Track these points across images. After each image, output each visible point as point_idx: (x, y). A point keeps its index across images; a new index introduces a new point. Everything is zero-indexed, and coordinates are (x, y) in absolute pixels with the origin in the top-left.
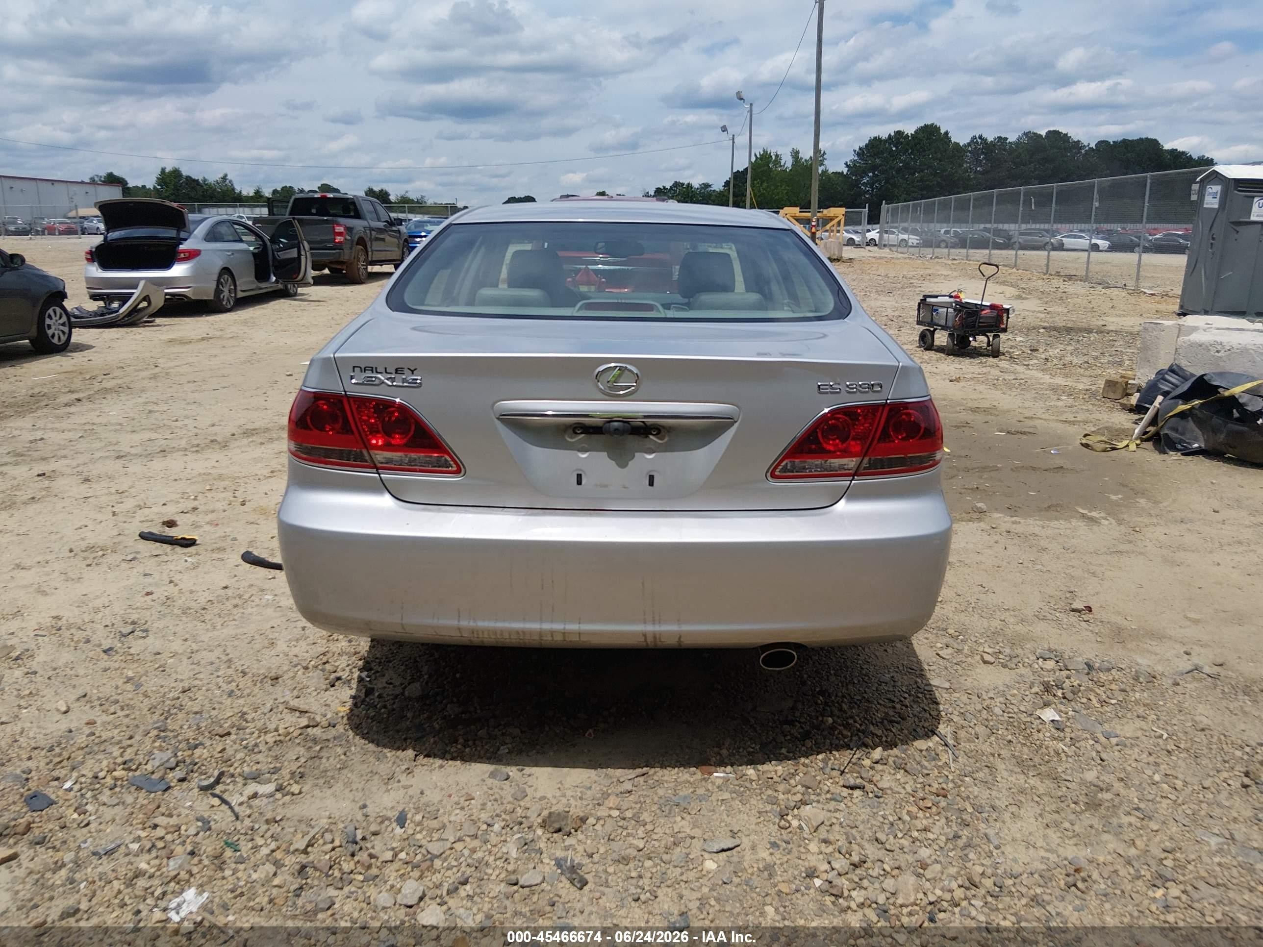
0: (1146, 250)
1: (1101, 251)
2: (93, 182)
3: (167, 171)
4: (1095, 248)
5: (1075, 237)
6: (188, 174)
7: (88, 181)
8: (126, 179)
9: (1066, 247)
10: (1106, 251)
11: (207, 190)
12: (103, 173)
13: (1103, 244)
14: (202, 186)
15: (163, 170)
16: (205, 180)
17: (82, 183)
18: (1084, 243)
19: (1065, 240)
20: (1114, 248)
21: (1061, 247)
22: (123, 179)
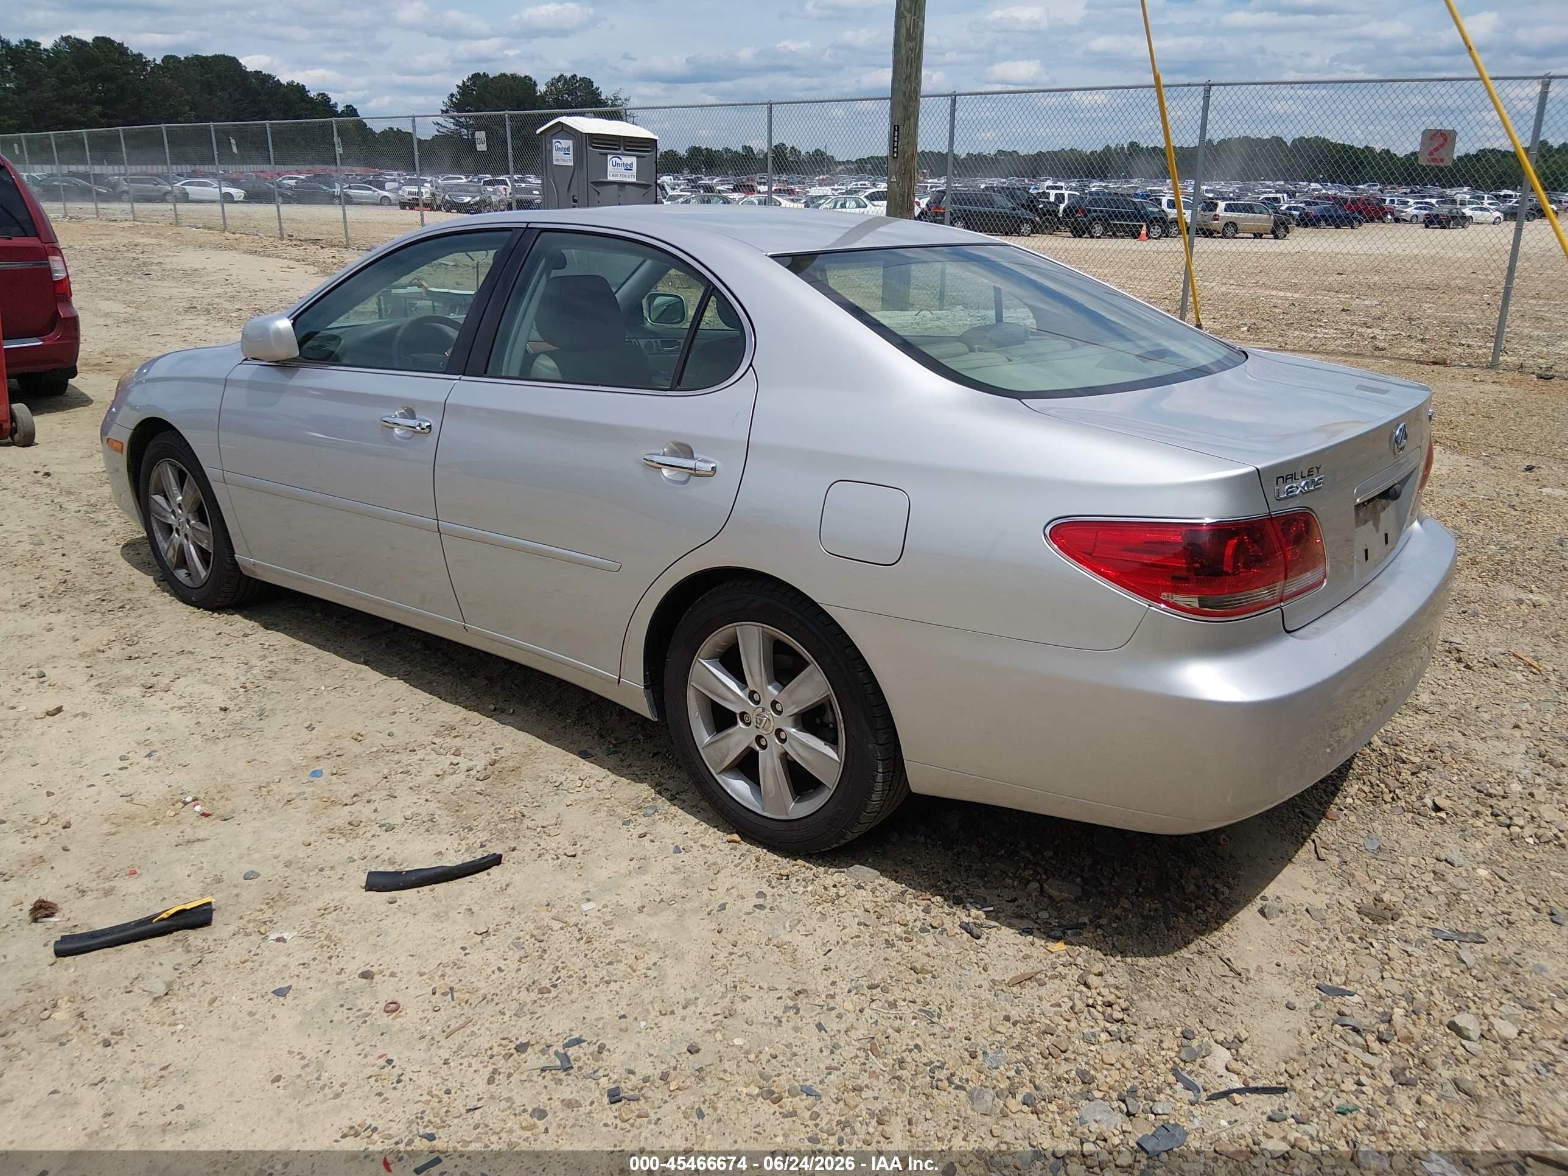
0: (288, 200)
1: (237, 202)
4: (228, 198)
5: (200, 184)
9: (191, 197)
10: (241, 202)
13: (238, 193)
18: (212, 191)
19: (188, 188)
20: (252, 197)
21: (185, 198)
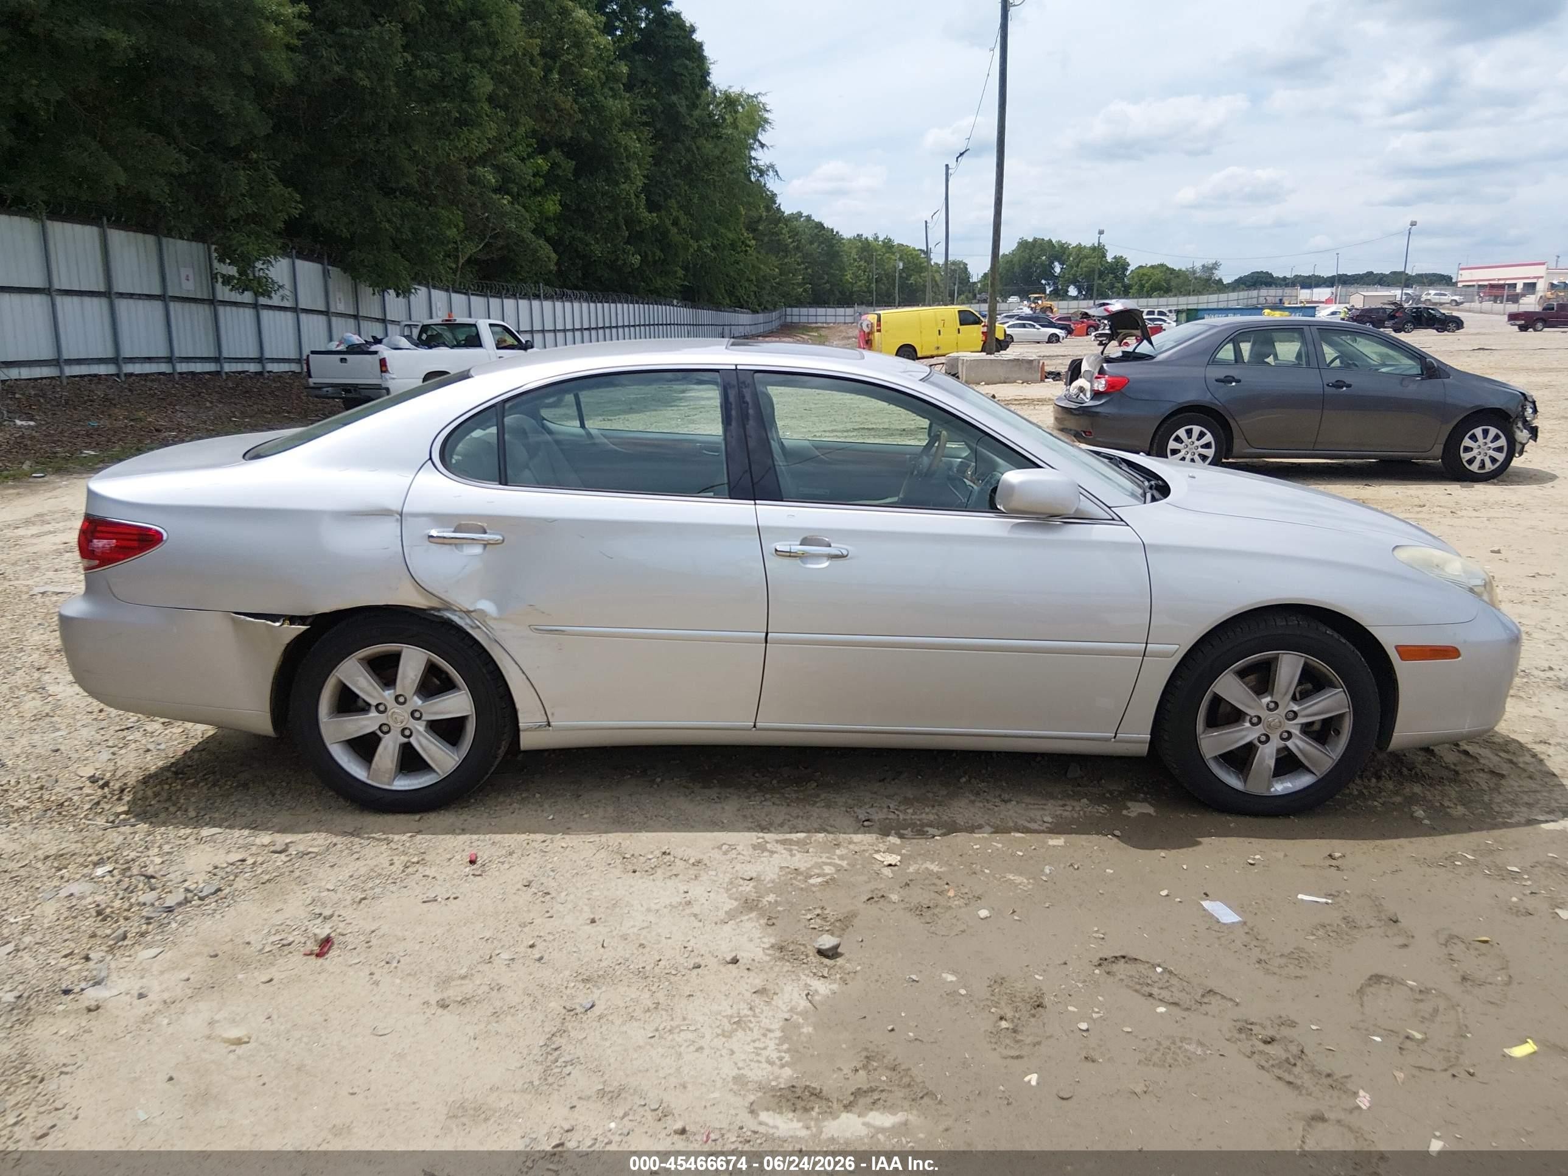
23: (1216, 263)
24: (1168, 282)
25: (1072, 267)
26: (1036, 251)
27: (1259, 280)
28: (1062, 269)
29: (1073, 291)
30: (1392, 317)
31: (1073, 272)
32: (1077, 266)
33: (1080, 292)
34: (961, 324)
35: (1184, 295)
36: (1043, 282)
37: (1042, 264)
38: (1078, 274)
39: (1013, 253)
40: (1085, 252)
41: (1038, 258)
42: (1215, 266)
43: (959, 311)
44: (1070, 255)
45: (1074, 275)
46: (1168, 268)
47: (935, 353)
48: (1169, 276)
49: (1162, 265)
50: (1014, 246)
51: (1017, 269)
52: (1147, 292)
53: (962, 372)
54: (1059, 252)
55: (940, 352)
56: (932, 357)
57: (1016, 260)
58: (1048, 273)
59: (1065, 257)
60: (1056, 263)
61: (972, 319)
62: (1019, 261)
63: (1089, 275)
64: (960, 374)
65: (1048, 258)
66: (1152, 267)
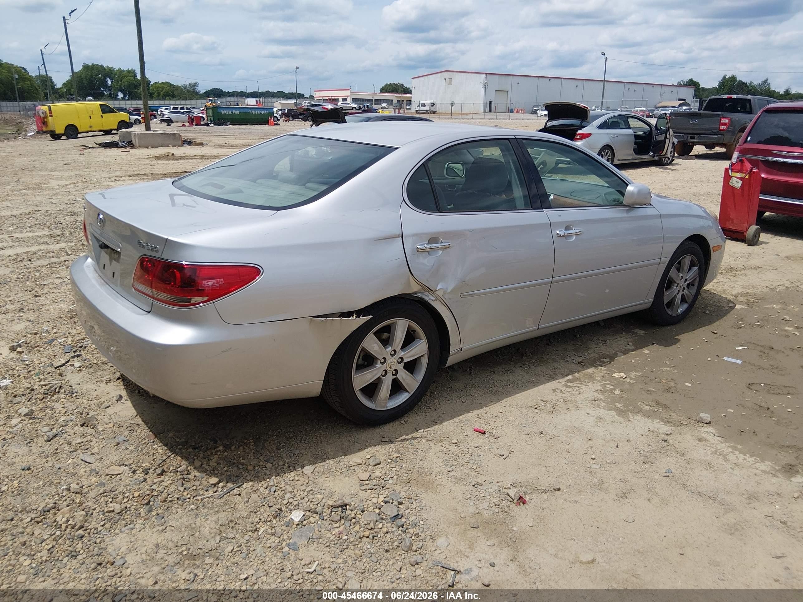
2: (680, 85)
3: (727, 77)
6: (740, 79)
7: (676, 84)
8: (700, 83)
11: (751, 90)
12: (686, 79)
14: (748, 87)
15: (725, 77)
16: (751, 83)
17: (673, 85)
22: (698, 83)
23: (196, 83)
24: (173, 92)
25: (118, 82)
26: (95, 71)
27: (217, 93)
28: (112, 82)
29: (120, 95)
30: (302, 114)
31: (119, 84)
32: (121, 81)
33: (125, 96)
34: (103, 113)
35: (183, 100)
36: (102, 89)
37: (99, 79)
38: (122, 86)
39: (80, 72)
40: (124, 73)
41: (96, 75)
42: (196, 84)
43: (100, 105)
44: (115, 75)
45: (120, 86)
46: (171, 85)
47: (89, 129)
48: (173, 89)
49: (167, 83)
50: (81, 68)
51: (85, 81)
52: (162, 97)
53: (135, 141)
54: (109, 72)
55: (93, 129)
56: (88, 132)
57: (83, 76)
58: (104, 84)
59: (112, 76)
60: (108, 79)
61: (108, 110)
62: (86, 77)
63: (129, 87)
64: (133, 142)
65: (103, 75)
66: (162, 83)
